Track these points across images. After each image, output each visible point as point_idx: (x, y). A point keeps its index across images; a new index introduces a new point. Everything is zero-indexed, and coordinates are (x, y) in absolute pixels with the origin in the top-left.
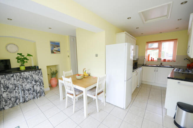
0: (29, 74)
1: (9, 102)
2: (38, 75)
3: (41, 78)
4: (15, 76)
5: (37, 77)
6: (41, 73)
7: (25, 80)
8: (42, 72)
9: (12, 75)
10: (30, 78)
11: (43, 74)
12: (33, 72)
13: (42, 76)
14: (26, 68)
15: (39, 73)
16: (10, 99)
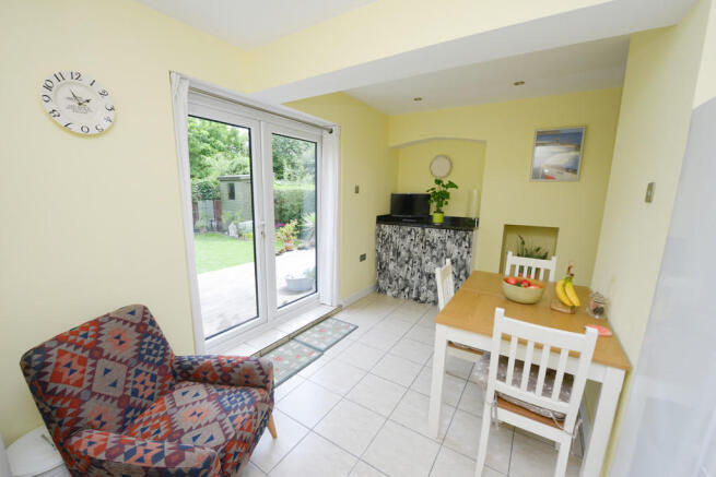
0: (439, 235)
1: (394, 283)
2: (460, 245)
3: (464, 257)
4: (413, 233)
5: (456, 251)
6: (469, 243)
7: (428, 247)
8: (473, 241)
9: (409, 229)
10: (440, 246)
11: (472, 246)
12: (448, 234)
13: (468, 253)
14: (445, 218)
15: (464, 239)
16: (397, 280)
